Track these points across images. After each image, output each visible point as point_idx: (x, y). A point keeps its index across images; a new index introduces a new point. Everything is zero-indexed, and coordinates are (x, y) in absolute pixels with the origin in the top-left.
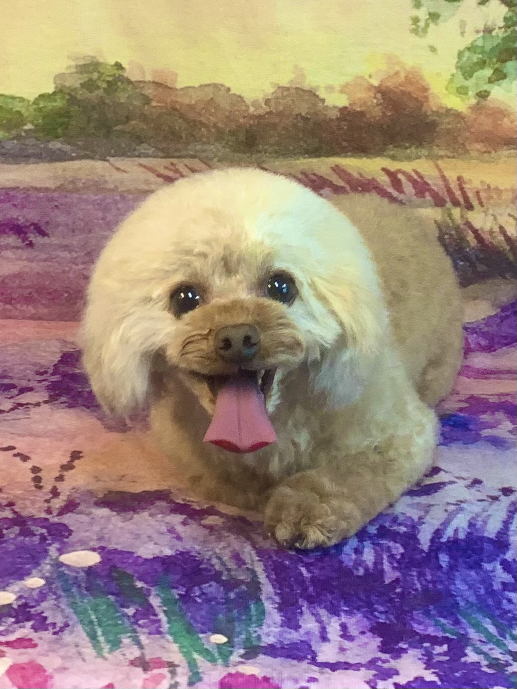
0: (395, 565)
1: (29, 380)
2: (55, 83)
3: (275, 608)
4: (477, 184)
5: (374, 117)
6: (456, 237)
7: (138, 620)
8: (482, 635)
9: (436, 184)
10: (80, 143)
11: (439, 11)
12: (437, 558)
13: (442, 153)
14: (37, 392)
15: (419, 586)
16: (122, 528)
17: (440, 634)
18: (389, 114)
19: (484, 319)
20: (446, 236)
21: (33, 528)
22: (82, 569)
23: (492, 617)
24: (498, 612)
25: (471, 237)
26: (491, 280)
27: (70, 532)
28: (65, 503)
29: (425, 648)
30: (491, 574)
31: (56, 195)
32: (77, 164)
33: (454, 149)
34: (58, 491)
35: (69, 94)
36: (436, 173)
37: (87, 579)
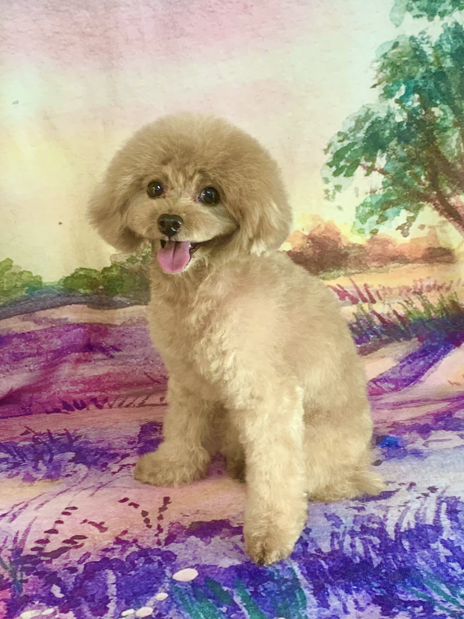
0: (378, 552)
1: (125, 449)
2: (111, 260)
3: (311, 594)
4: (376, 287)
5: (309, 255)
6: (367, 321)
7: (231, 615)
8: (442, 597)
9: (351, 291)
10: (131, 296)
11: (341, 184)
12: (402, 544)
13: (353, 271)
14: (132, 456)
15: (395, 566)
16: (206, 550)
17: (416, 599)
18: (318, 251)
19: (390, 369)
20: (361, 321)
21: (152, 557)
22: (188, 582)
23: (445, 582)
24: (447, 579)
25: (376, 319)
26: (391, 344)
27: (176, 556)
28: (167, 536)
29: (410, 610)
30: (437, 551)
31: (121, 328)
32: (130, 309)
33: (360, 267)
34: (162, 528)
35: (121, 267)
36: (351, 284)
37: (193, 590)
